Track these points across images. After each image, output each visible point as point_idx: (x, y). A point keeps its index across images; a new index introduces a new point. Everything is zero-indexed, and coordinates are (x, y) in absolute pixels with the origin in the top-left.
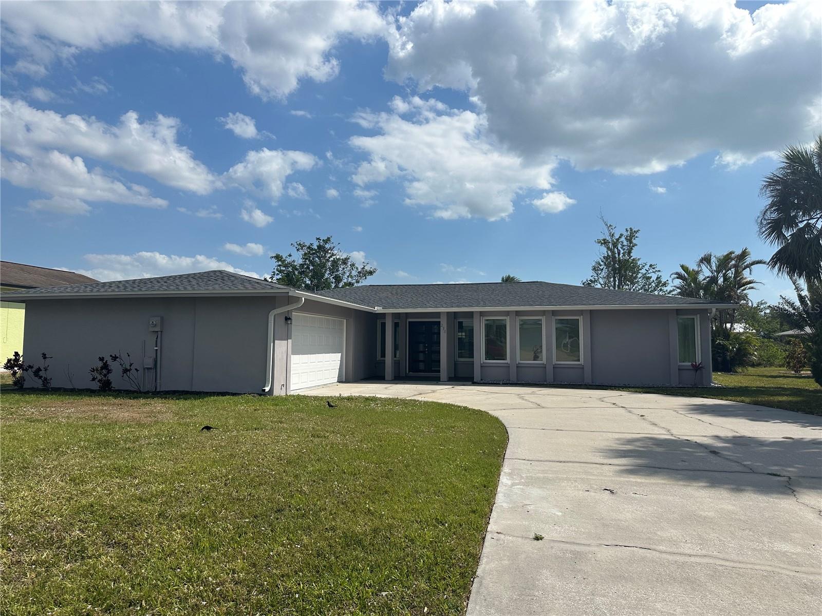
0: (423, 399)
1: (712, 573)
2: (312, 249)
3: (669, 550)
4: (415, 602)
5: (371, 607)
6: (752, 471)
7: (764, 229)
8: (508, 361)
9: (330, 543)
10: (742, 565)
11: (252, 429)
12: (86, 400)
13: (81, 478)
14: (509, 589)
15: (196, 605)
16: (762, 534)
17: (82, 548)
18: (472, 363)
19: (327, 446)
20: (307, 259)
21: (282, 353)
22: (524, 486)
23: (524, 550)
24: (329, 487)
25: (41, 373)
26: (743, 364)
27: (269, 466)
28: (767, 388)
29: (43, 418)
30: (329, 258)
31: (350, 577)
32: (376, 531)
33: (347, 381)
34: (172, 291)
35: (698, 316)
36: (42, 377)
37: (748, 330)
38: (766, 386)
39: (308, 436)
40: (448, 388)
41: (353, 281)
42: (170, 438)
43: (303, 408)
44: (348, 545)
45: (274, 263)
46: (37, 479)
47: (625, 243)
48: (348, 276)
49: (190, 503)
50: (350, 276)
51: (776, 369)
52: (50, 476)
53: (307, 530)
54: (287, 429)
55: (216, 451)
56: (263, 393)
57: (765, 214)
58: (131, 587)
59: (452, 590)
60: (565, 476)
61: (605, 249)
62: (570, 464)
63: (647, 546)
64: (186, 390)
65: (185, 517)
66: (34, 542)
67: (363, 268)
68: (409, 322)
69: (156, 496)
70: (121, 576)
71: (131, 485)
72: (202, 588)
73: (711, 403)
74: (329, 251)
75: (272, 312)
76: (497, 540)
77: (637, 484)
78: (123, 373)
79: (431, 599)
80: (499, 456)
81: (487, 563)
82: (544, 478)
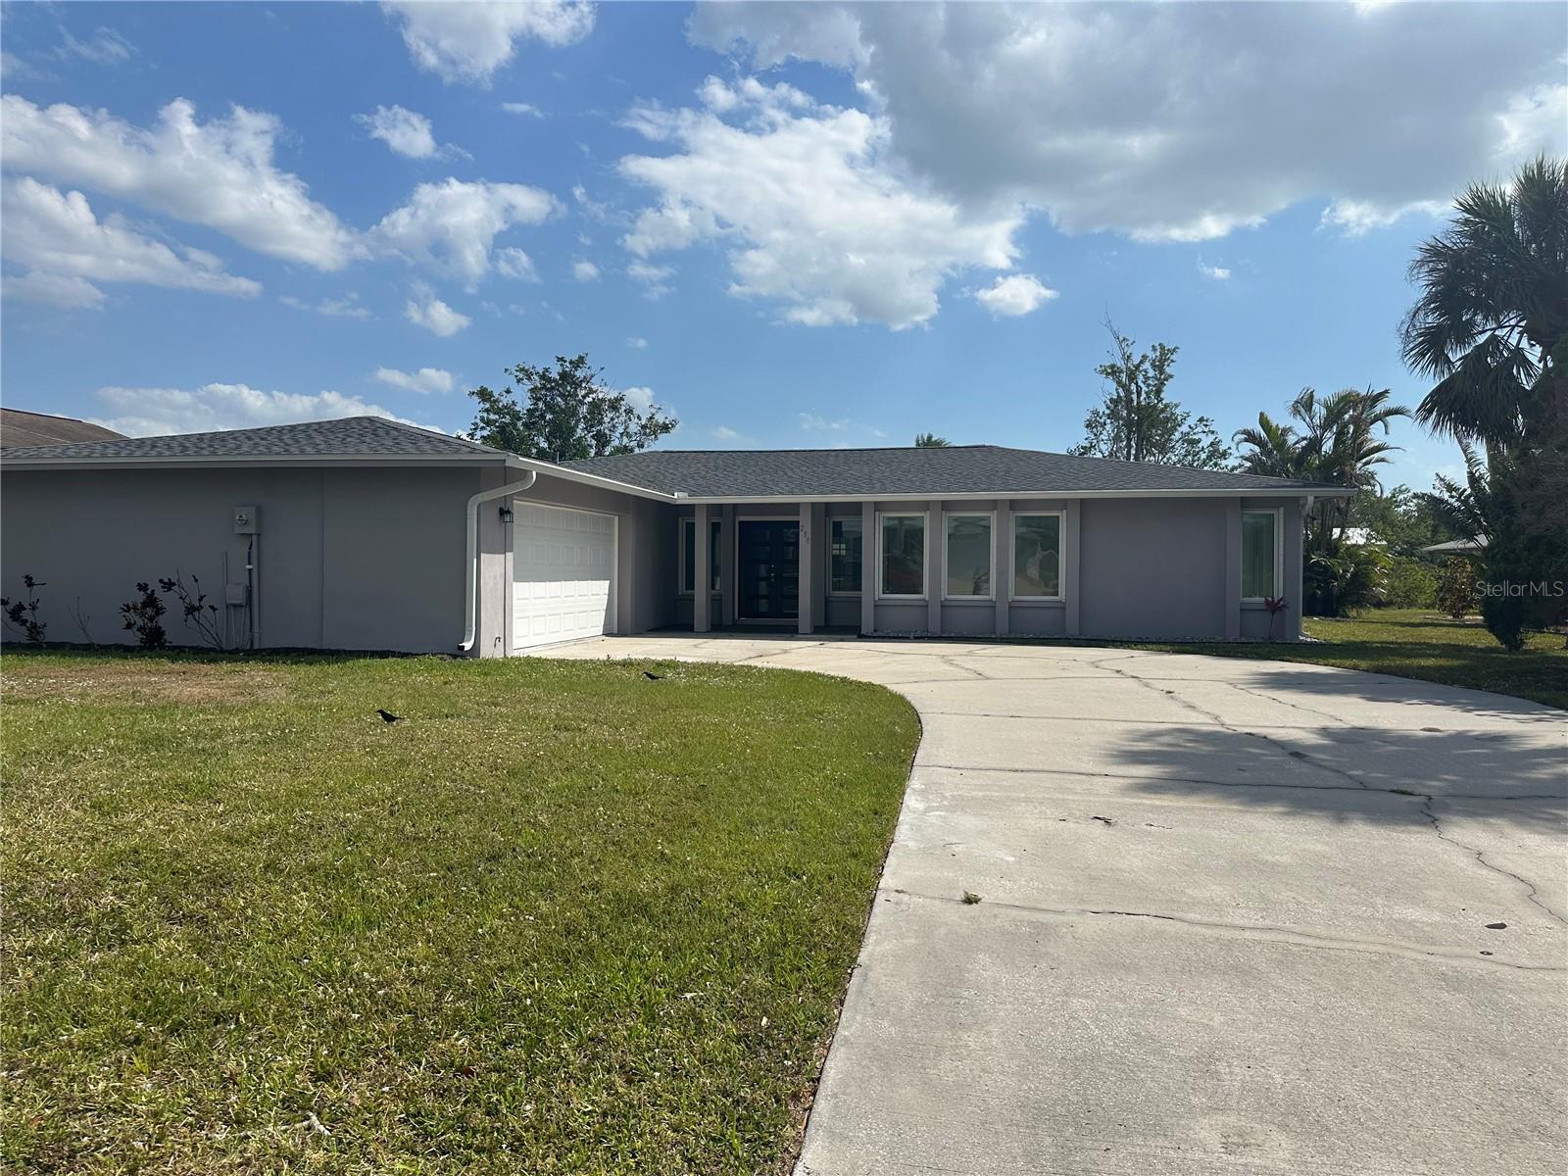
0: (765, 665)
1: (1280, 957)
2: (549, 380)
3: (1206, 919)
4: (745, 1009)
5: (665, 1019)
6: (1364, 786)
7: (1412, 345)
8: (925, 595)
9: (589, 911)
10: (1334, 944)
11: (439, 717)
12: (116, 664)
13: (112, 802)
14: (916, 987)
15: (341, 1019)
16: (1375, 892)
17: (120, 926)
18: (859, 600)
19: (583, 745)
20: (539, 399)
21: (495, 577)
22: (947, 811)
23: (944, 920)
24: (587, 817)
25: (24, 615)
26: (1360, 602)
27: (474, 780)
28: (1400, 644)
29: (34, 697)
30: (584, 397)
31: (626, 968)
32: (674, 889)
33: (621, 633)
34: (277, 457)
35: (1282, 510)
36: (26, 621)
37: (1374, 541)
38: (1399, 641)
39: (548, 729)
40: (813, 646)
41: (632, 444)
42: (283, 731)
43: (537, 681)
44: (623, 915)
45: (476, 407)
46: (27, 804)
47: (1151, 373)
48: (622, 434)
49: (325, 847)
50: (626, 433)
51: (1420, 611)
52: (51, 800)
53: (547, 890)
54: (508, 717)
55: (372, 753)
56: (459, 653)
57: (1414, 316)
58: (218, 991)
59: (813, 988)
60: (1023, 795)
61: (1115, 385)
62: (1033, 775)
63: (1167, 913)
64: (310, 646)
65: (316, 871)
66: (29, 916)
67: (651, 418)
68: (740, 522)
69: (260, 834)
70: (197, 972)
71: (210, 815)
72: (351, 990)
73: (1298, 670)
74: (584, 385)
75: (473, 498)
76: (897, 903)
77: (1153, 809)
78: (187, 615)
79: (775, 1004)
80: (904, 761)
81: (877, 943)
82: (984, 797)
